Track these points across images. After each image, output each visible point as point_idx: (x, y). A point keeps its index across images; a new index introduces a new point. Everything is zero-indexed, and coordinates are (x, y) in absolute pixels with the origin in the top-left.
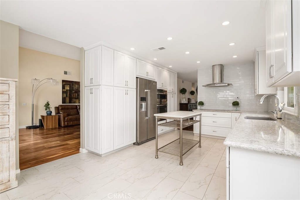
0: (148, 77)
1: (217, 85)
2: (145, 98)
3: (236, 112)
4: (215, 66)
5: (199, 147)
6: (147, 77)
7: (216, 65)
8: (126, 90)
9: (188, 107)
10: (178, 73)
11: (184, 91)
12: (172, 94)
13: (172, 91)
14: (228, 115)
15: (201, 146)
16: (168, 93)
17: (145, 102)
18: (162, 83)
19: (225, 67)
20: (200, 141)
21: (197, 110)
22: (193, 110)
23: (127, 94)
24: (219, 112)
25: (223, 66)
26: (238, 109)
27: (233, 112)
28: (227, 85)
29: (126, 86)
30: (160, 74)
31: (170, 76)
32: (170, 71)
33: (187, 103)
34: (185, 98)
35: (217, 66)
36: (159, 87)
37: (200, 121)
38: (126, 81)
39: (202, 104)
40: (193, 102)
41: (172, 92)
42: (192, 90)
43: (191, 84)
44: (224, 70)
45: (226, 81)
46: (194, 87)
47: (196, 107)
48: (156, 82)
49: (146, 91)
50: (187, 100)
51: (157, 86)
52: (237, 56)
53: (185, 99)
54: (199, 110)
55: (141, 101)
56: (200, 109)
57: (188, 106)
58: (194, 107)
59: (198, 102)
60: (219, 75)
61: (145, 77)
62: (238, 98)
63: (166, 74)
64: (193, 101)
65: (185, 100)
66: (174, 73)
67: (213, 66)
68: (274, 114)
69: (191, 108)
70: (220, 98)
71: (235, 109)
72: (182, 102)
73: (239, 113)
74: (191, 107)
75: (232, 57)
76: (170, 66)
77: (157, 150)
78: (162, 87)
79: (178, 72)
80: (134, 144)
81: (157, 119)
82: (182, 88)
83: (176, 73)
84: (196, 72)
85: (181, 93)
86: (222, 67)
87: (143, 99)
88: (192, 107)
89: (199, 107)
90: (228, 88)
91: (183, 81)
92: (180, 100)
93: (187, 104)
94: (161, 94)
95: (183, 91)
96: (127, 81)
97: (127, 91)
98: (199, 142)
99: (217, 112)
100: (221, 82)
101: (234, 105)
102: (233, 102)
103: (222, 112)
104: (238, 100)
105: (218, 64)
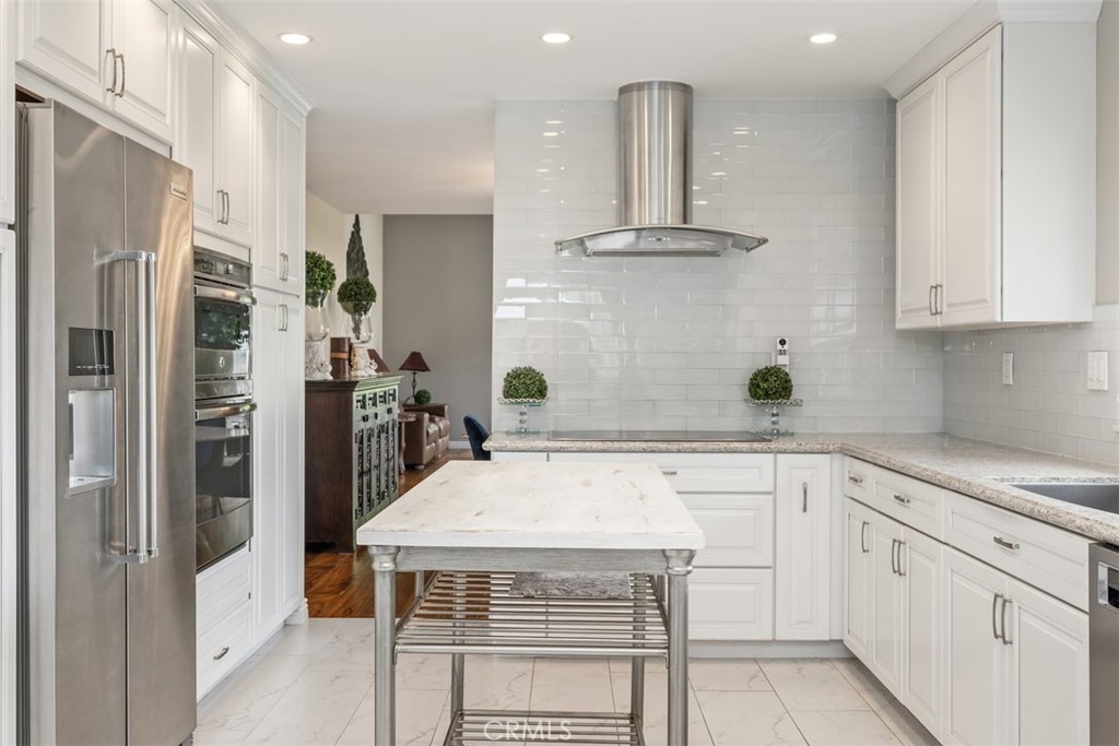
3: (808, 446)
4: (644, 94)
6: (108, 101)
7: (650, 84)
11: (319, 273)
12: (280, 299)
13: (278, 274)
16: (255, 294)
17: (107, 379)
24: (694, 451)
27: (785, 452)
35: (656, 92)
41: (282, 286)
53: (323, 347)
55: (73, 370)
56: (520, 433)
57: (349, 400)
58: (379, 409)
60: (674, 171)
61: (99, 98)
62: (783, 342)
63: (242, 104)
65: (323, 356)
67: (624, 90)
73: (821, 452)
74: (366, 411)
78: (220, 230)
86: (688, 105)
88: (372, 412)
99: (679, 451)
100: (685, 222)
101: (767, 396)
102: (755, 376)
103: (713, 452)
104: (782, 360)
105: (666, 83)
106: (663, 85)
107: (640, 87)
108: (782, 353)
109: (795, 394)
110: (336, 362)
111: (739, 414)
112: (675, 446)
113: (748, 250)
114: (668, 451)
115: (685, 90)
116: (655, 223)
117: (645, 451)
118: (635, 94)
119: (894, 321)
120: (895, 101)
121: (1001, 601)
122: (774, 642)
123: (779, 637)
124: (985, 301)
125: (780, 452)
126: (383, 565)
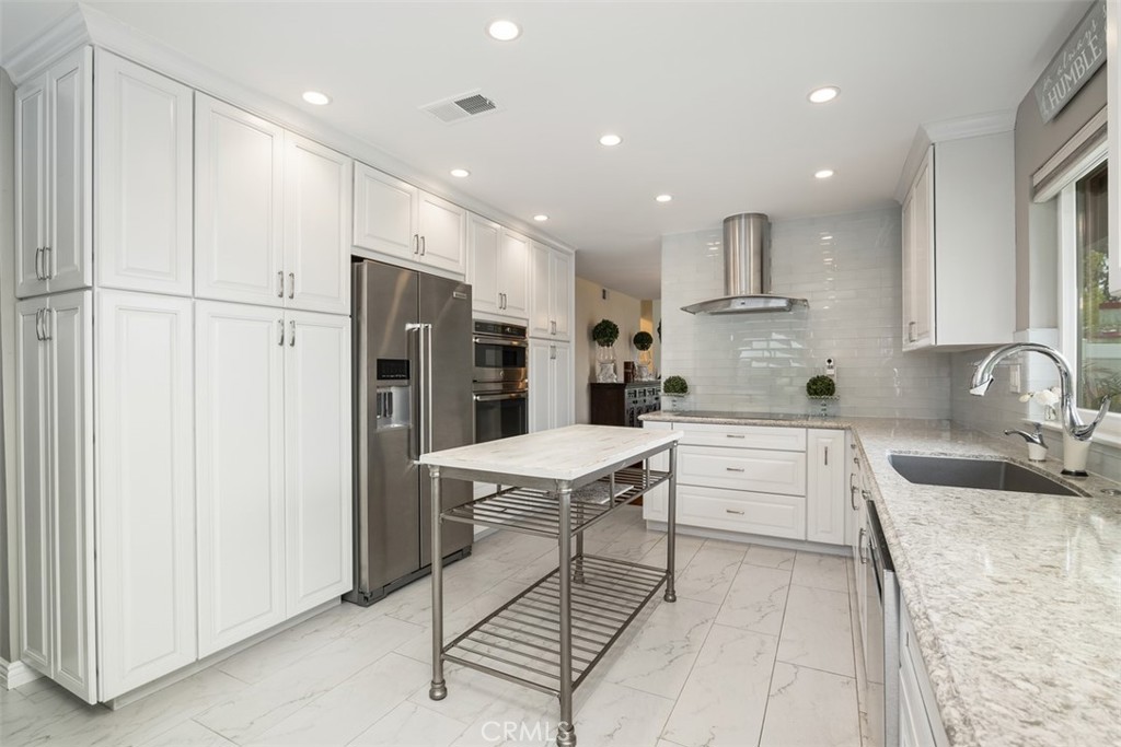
0: (424, 259)
1: (743, 307)
2: (408, 362)
3: (826, 424)
4: (737, 221)
5: (666, 598)
6: (416, 258)
7: (740, 216)
8: (282, 323)
9: (623, 399)
10: (577, 253)
11: (608, 330)
12: (552, 343)
13: (550, 331)
14: (792, 437)
15: (674, 592)
16: (530, 341)
17: (406, 382)
18: (502, 296)
19: (775, 228)
20: (670, 571)
21: (657, 417)
22: (641, 417)
23: (287, 341)
24: (755, 425)
25: (770, 224)
26: (831, 410)
27: (813, 427)
28: (783, 303)
29: (286, 301)
30: (490, 251)
31: (542, 265)
32: (540, 237)
33: (621, 380)
34: (613, 362)
35: (743, 220)
36: (484, 308)
37: (670, 475)
38: (281, 273)
39: (678, 386)
40: (644, 380)
41: (552, 337)
42: (642, 330)
43: (639, 302)
44: (773, 244)
45: (781, 286)
46: (650, 319)
47: (657, 399)
48: (470, 287)
49: (409, 326)
50: (621, 370)
51: (473, 308)
52: (835, 171)
53: (612, 366)
54: (668, 416)
55: (379, 378)
56: (672, 411)
57: (623, 395)
58: (647, 398)
59: (663, 380)
60: (753, 264)
61: (410, 257)
62: (829, 361)
63: (519, 252)
64: (645, 374)
65: (612, 371)
66: (561, 251)
67: (727, 221)
68: (1030, 444)
69: (635, 402)
70: (754, 364)
71: (818, 409)
72: (601, 380)
73: (838, 428)
74: (637, 399)
75: (813, 176)
76: (541, 218)
77: (441, 653)
78: (501, 312)
79: (577, 248)
80: (344, 598)
81: (441, 480)
82: (600, 321)
83: (569, 254)
84: (654, 253)
85: (595, 339)
86: (764, 225)
87: (392, 369)
88: (642, 398)
89: (666, 401)
90: (788, 318)
91: (604, 291)
92: (593, 371)
93: (620, 384)
94: (504, 346)
95: (603, 333)
96: (292, 275)
97: (287, 326)
98: (664, 578)
99: (746, 424)
100: (762, 293)
101: (816, 393)
102: (812, 380)
103: (766, 425)
104: (829, 372)
105: (749, 215)
106: (748, 216)
107: (734, 218)
108: (832, 367)
110: (626, 374)
111: (802, 403)
112: (743, 421)
114: (739, 424)
115: (761, 217)
116: (744, 294)
117: (725, 423)
118: (731, 222)
119: (901, 346)
120: (902, 208)
122: (806, 542)
123: (810, 539)
125: (810, 427)
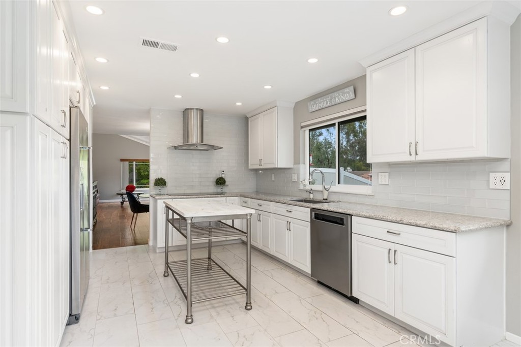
7: (194, 109)
35: (195, 111)
39: (161, 182)
52: (242, 104)
62: (223, 171)
71: (219, 190)
75: (235, 104)
98: (209, 261)
100: (202, 142)
101: (221, 184)
102: (217, 180)
104: (223, 176)
106: (197, 109)
107: (191, 109)
108: (223, 174)
109: (226, 184)
111: (213, 189)
113: (215, 149)
114: (202, 197)
115: (202, 110)
116: (195, 143)
118: (190, 111)
119: (248, 167)
120: (248, 118)
121: (289, 223)
124: (273, 163)
125: (227, 197)
126: (189, 221)
